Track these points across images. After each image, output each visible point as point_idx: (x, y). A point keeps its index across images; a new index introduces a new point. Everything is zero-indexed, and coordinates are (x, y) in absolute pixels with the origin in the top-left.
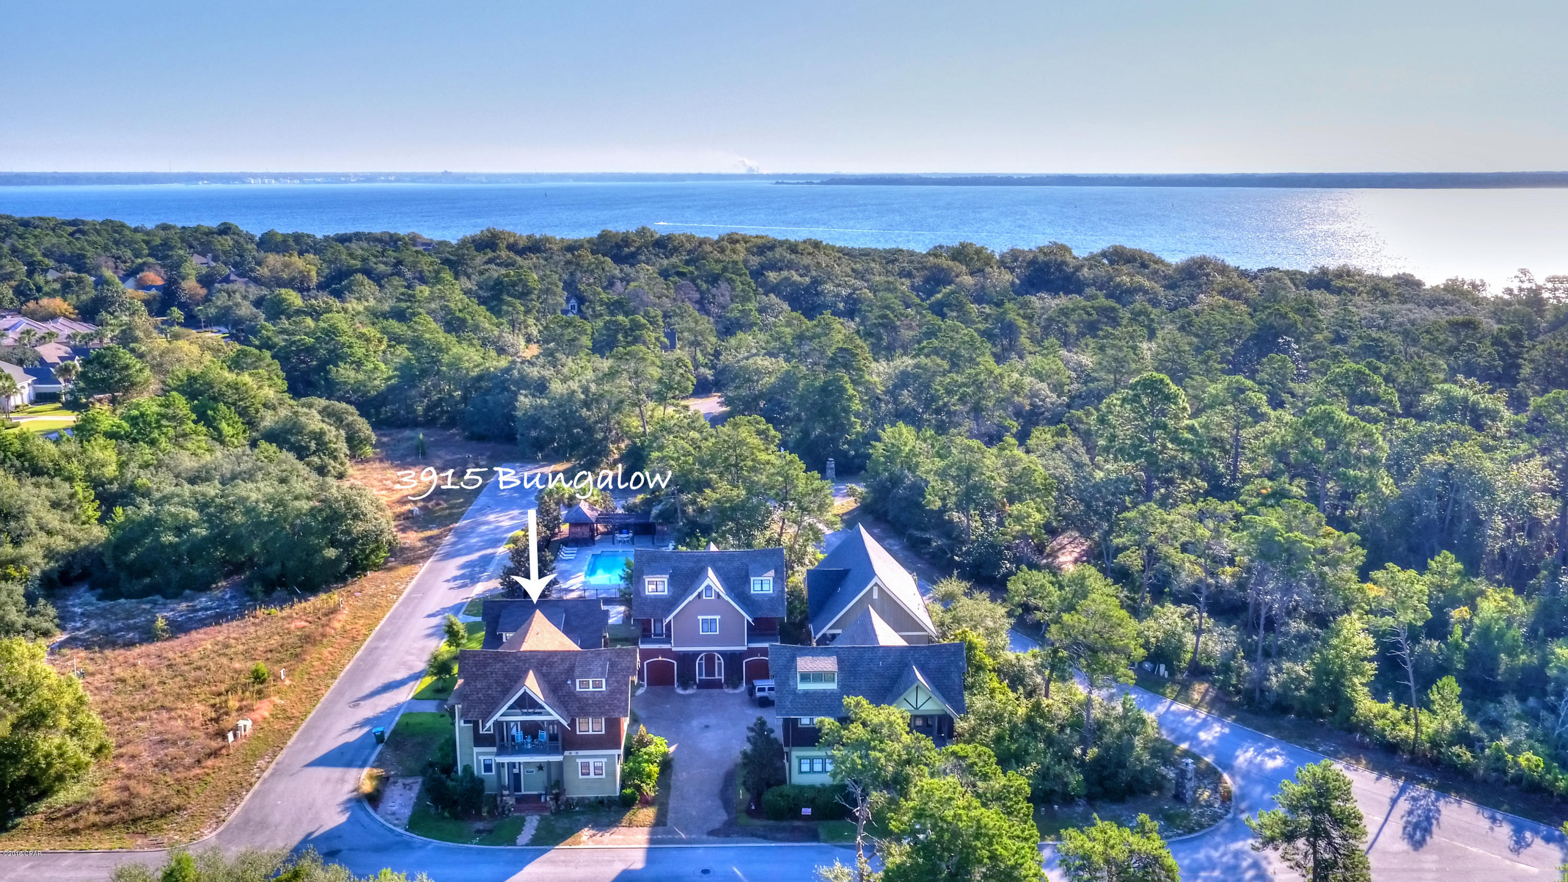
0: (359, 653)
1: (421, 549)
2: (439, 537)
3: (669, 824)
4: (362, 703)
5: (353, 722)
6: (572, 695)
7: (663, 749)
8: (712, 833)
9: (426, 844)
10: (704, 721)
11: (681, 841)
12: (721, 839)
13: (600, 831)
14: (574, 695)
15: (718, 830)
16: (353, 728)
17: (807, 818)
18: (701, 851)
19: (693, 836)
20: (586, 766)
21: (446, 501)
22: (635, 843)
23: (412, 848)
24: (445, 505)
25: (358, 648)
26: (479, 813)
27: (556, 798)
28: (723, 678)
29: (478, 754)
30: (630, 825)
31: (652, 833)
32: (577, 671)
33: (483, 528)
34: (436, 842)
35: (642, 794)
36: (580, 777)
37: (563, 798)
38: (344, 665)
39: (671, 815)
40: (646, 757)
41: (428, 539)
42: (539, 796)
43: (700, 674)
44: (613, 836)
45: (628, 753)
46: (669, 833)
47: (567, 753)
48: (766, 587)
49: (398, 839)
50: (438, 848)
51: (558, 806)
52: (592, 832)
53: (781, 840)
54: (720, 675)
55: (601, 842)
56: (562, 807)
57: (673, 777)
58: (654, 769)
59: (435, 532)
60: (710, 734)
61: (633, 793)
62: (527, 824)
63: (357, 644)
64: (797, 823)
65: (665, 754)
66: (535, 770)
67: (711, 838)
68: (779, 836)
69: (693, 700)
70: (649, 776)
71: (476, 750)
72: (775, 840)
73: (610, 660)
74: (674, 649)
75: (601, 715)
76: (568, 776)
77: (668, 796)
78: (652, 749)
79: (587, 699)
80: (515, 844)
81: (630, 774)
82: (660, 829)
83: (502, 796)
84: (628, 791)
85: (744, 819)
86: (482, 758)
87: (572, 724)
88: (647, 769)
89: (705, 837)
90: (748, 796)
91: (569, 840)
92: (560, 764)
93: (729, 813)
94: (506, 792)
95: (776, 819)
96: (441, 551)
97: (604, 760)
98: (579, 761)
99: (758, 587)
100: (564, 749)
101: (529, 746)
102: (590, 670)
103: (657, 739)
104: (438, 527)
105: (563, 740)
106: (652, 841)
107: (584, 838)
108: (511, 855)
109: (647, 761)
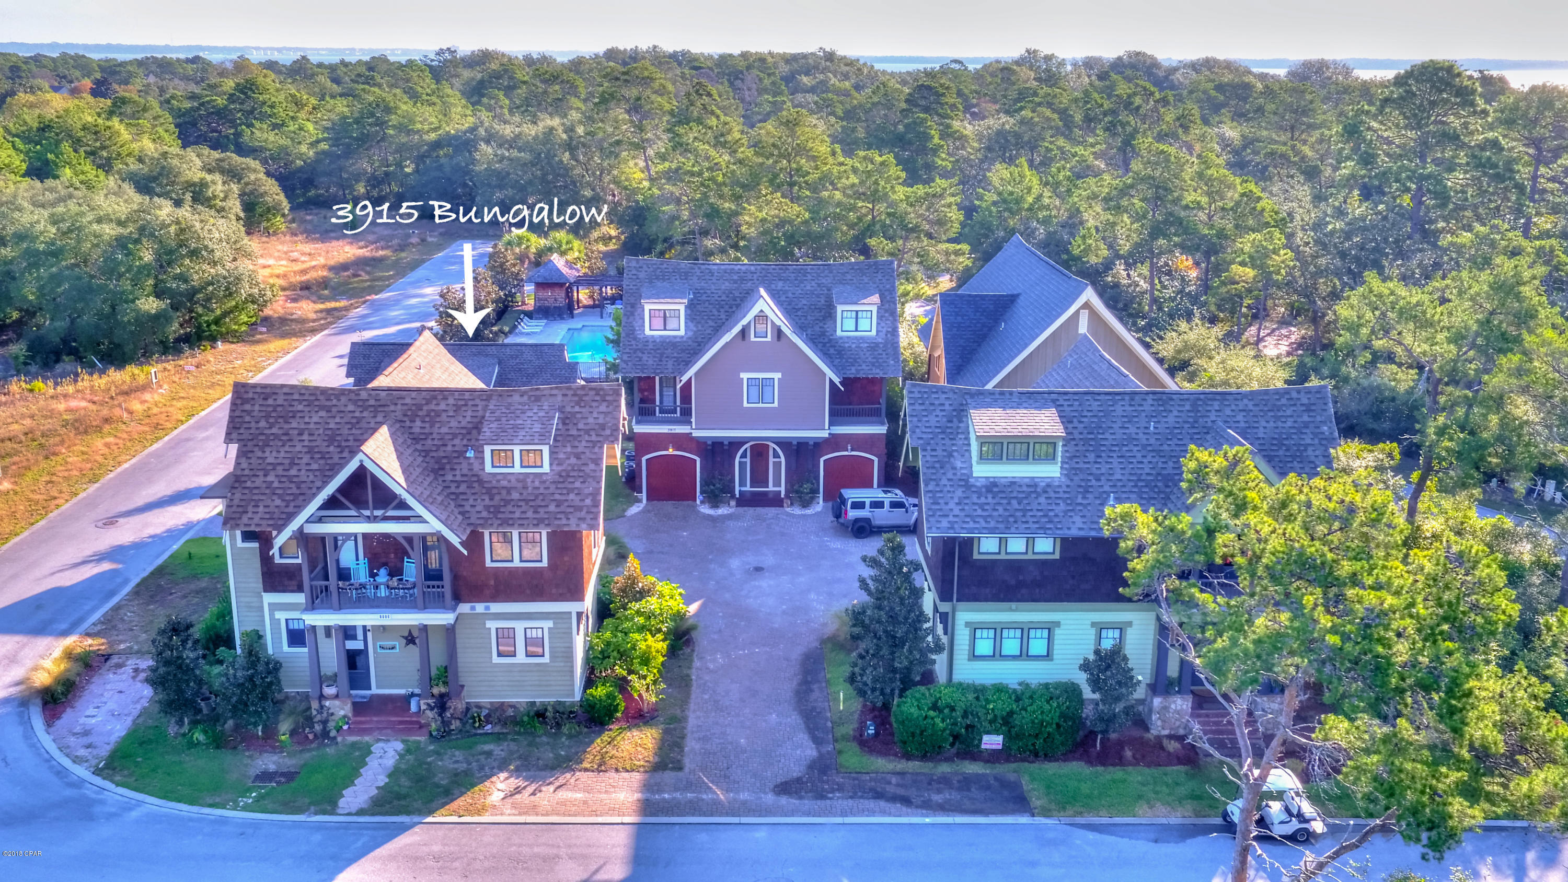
0: (156, 446)
1: (314, 321)
2: (346, 309)
3: (688, 763)
4: (121, 520)
5: (88, 552)
6: (477, 480)
7: (677, 604)
8: (785, 788)
9: (128, 807)
10: (753, 560)
11: (715, 808)
12: (807, 803)
13: (532, 779)
14: (480, 482)
15: (798, 780)
16: (84, 562)
17: (994, 757)
18: (761, 834)
19: (744, 796)
20: (506, 636)
21: (368, 273)
22: (612, 811)
23: (91, 818)
24: (367, 277)
25: (158, 439)
26: (270, 734)
27: (441, 704)
28: (783, 489)
29: (274, 607)
30: (601, 767)
31: (647, 787)
32: (487, 431)
33: (413, 301)
34: (153, 804)
35: (628, 697)
36: (496, 659)
37: (456, 706)
38: (120, 463)
39: (691, 745)
40: (641, 620)
41: (329, 311)
42: (407, 699)
43: (742, 484)
44: (563, 794)
45: (604, 611)
46: (688, 786)
47: (464, 608)
48: (864, 324)
49: (68, 792)
50: (154, 819)
51: (445, 723)
52: (514, 782)
53: (943, 808)
54: (777, 484)
55: (533, 809)
56: (455, 725)
57: (697, 663)
58: (657, 645)
59: (342, 303)
60: (765, 583)
61: (610, 696)
62: (373, 763)
63: (161, 433)
64: (972, 768)
65: (679, 617)
66: (399, 643)
67: (784, 800)
68: (937, 798)
69: (731, 524)
70: (646, 660)
71: (269, 598)
72: (928, 806)
73: (561, 410)
74: (696, 434)
75: (538, 523)
76: (465, 658)
77: (684, 702)
78: (652, 604)
79: (509, 490)
80: (333, 813)
81: (605, 656)
82: (669, 776)
83: (322, 697)
84: (600, 691)
85: (853, 758)
86: (281, 616)
87: (474, 541)
88: (642, 646)
89: (769, 798)
90: (857, 705)
91: (460, 802)
92: (450, 631)
93: (817, 741)
94: (330, 691)
95: (924, 757)
96: (343, 324)
97: (548, 624)
98: (492, 625)
99: (849, 324)
100: (458, 598)
101: (383, 592)
102: (516, 428)
103: (665, 587)
104: (349, 299)
105: (456, 578)
106: (647, 807)
107: (496, 797)
108: (317, 837)
109: (641, 629)
